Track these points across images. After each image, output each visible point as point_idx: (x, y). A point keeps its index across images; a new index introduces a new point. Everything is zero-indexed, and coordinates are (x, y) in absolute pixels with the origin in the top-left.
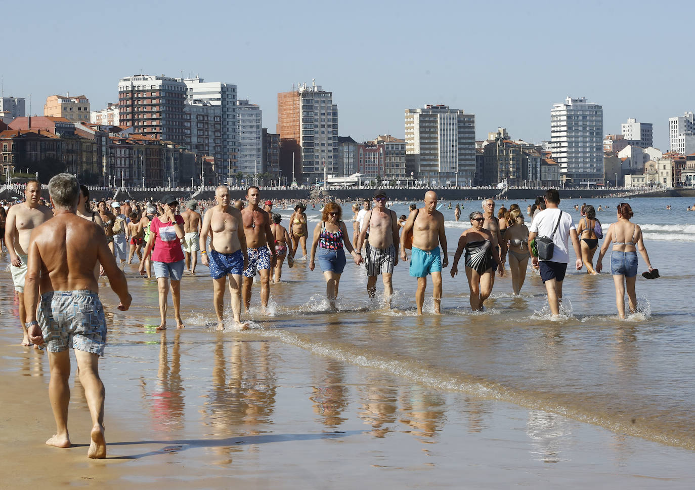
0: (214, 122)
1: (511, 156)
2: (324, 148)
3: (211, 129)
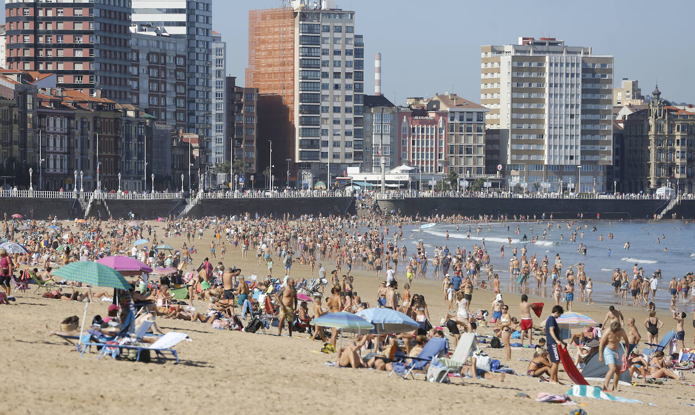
0: (175, 68)
1: (678, 135)
2: (337, 116)
3: (171, 80)
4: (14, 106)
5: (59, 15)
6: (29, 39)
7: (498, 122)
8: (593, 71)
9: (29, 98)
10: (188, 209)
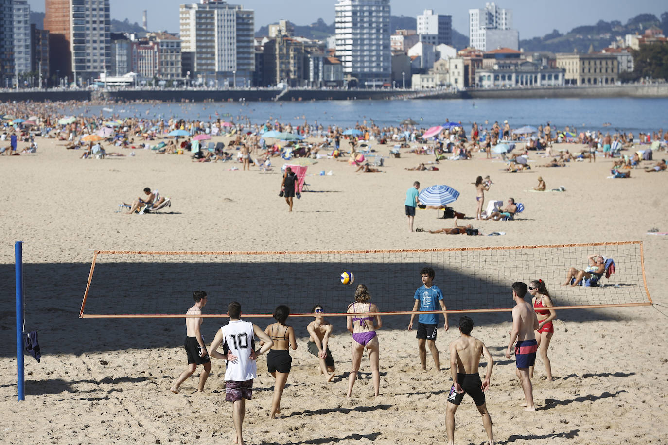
1: (292, 54)
2: (95, 45)
8: (243, 19)
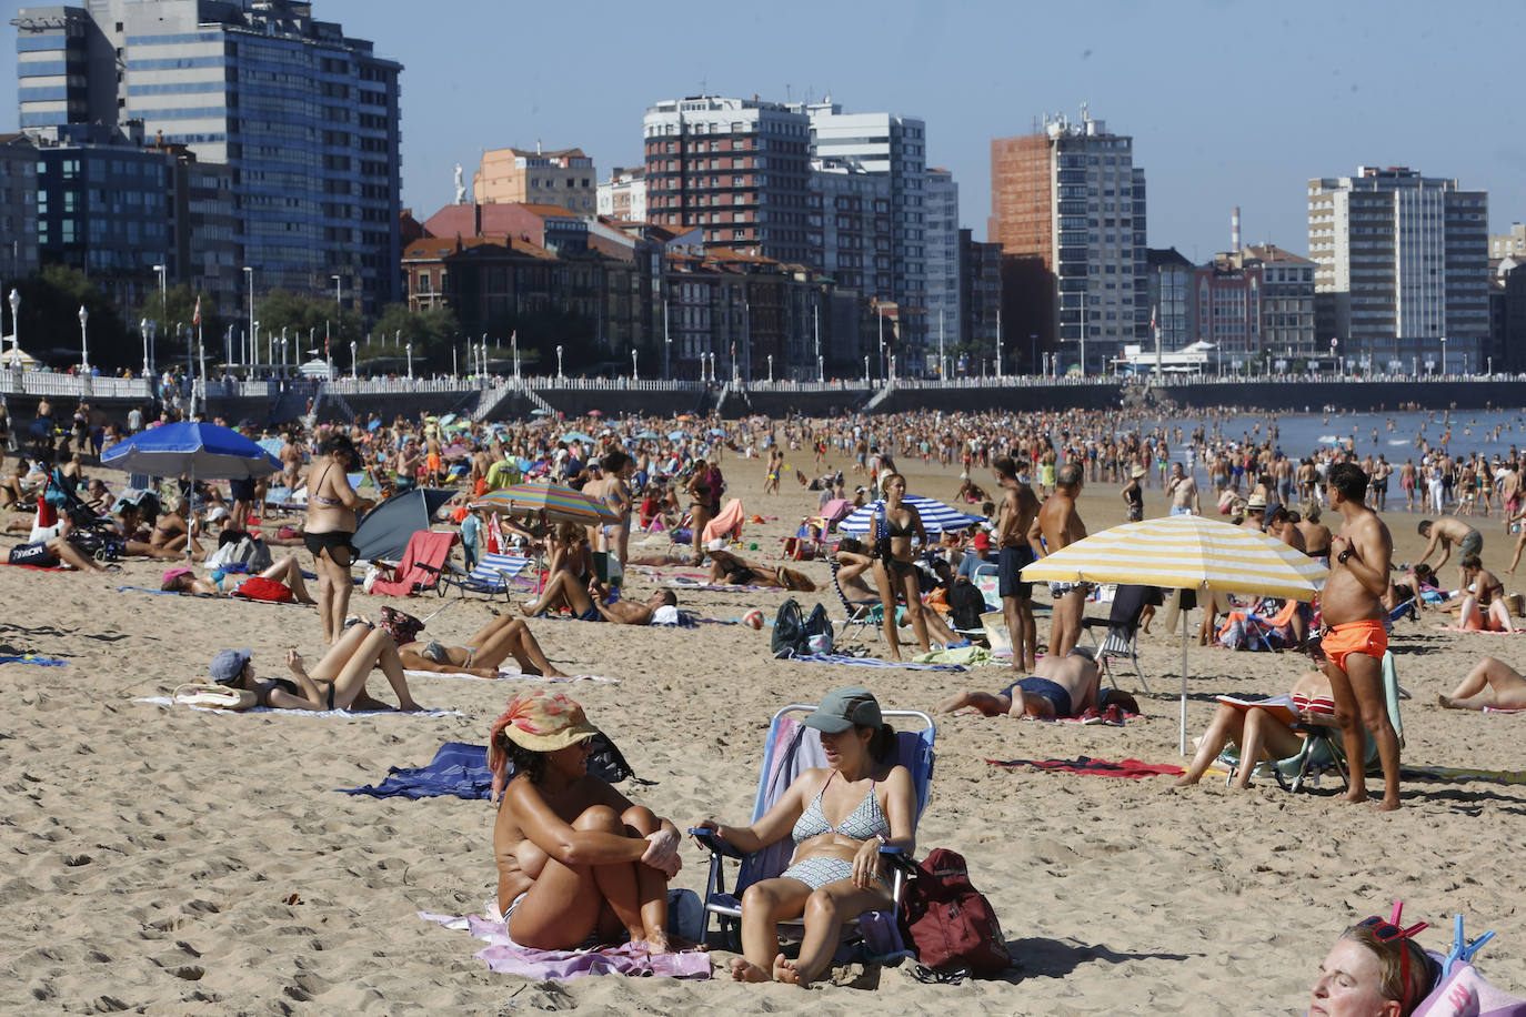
0: (874, 216)
3: (868, 233)
4: (634, 270)
5: (714, 150)
6: (674, 184)
7: (1332, 281)
9: (655, 259)
10: (874, 402)
